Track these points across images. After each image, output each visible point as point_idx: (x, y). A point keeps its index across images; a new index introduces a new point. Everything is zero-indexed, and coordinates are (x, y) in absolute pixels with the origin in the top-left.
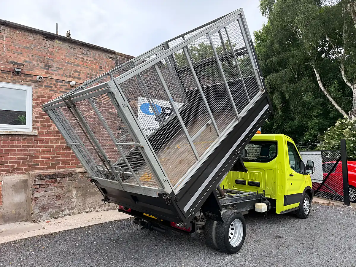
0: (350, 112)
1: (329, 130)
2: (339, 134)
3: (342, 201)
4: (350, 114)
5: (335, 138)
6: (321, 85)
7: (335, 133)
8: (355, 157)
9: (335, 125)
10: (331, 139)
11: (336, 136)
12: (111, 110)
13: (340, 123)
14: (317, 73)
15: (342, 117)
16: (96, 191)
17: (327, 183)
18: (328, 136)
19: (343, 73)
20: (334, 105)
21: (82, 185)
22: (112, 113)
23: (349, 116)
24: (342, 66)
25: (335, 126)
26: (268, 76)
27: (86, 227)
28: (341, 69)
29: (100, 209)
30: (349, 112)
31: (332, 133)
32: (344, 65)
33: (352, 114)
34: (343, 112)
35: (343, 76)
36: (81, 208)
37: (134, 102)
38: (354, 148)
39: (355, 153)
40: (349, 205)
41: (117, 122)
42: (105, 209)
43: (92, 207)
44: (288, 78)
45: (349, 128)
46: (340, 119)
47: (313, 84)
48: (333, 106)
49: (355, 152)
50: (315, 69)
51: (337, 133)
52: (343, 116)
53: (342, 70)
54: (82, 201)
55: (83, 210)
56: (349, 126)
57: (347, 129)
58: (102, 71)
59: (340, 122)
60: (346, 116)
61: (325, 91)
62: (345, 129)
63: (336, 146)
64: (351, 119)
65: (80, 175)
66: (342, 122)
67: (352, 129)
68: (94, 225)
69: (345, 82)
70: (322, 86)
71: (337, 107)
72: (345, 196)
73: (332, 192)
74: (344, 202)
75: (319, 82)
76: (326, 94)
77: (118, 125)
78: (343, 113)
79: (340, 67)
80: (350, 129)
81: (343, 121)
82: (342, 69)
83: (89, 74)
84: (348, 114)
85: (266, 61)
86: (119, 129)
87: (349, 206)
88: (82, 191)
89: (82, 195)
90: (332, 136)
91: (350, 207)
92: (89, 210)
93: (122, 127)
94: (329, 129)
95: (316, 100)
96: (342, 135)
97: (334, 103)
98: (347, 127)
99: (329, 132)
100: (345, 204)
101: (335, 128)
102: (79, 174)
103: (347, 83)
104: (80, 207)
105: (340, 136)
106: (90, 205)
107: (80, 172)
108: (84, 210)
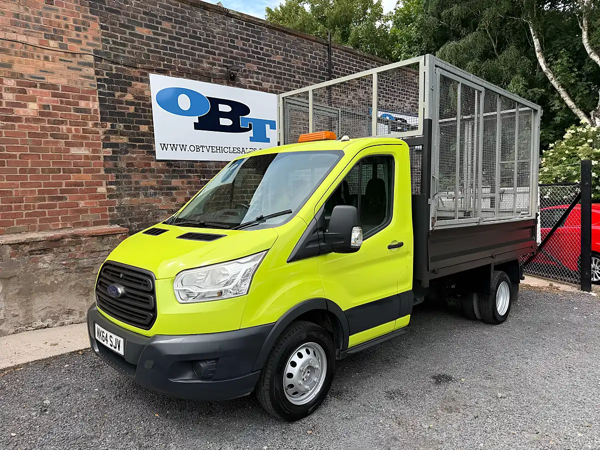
0: (593, 111)
1: (552, 148)
2: (569, 155)
3: (576, 283)
4: (592, 115)
5: (561, 162)
6: (541, 61)
7: (562, 154)
8: (598, 195)
9: (564, 137)
10: (555, 165)
11: (564, 159)
12: (83, 104)
13: (573, 134)
14: (536, 38)
15: (577, 123)
16: (56, 282)
17: (548, 249)
18: (549, 159)
19: (585, 34)
20: (565, 99)
21: (17, 271)
22: (86, 111)
23: (591, 121)
24: (585, 22)
25: (563, 139)
26: (441, 48)
27: (9, 368)
28: (581, 28)
29: (68, 319)
30: (592, 113)
31: (557, 153)
32: (588, 19)
33: (596, 116)
34: (581, 112)
35: (585, 42)
36: (21, 320)
37: (139, 85)
38: (597, 179)
39: (597, 190)
40: (589, 290)
41: (101, 131)
42: (82, 319)
43: (50, 316)
44: (480, 48)
45: (588, 143)
46: (573, 126)
47: (527, 60)
48: (562, 101)
49: (597, 188)
50: (531, 30)
51: (567, 152)
52: (580, 120)
53: (583, 30)
54: (21, 305)
55: (27, 325)
56: (589, 138)
57: (586, 145)
58: (53, 9)
59: (573, 131)
60: (584, 120)
61: (549, 73)
62: (581, 144)
63: (563, 178)
64: (593, 124)
65: (9, 250)
66: (577, 132)
67: (595, 144)
68: (32, 362)
69: (588, 53)
70: (544, 62)
71: (570, 103)
72: (582, 273)
73: (557, 265)
74: (579, 283)
75: (538, 55)
76: (549, 78)
77: (103, 137)
78: (580, 114)
79: (580, 25)
80: (591, 144)
81: (579, 129)
82: (584, 27)
83: (17, 16)
84: (589, 117)
85: (440, 17)
86: (105, 146)
87: (590, 293)
88: (19, 284)
89: (18, 294)
90: (556, 159)
91: (593, 294)
92: (41, 323)
93: (113, 141)
94: (551, 145)
95: (529, 91)
96: (576, 156)
97: (564, 95)
98: (586, 140)
99: (552, 152)
100: (582, 289)
101: (563, 144)
102: (6, 249)
103: (591, 55)
104: (17, 318)
105: (571, 158)
106: (43, 314)
107: (7, 243)
108: (29, 325)
